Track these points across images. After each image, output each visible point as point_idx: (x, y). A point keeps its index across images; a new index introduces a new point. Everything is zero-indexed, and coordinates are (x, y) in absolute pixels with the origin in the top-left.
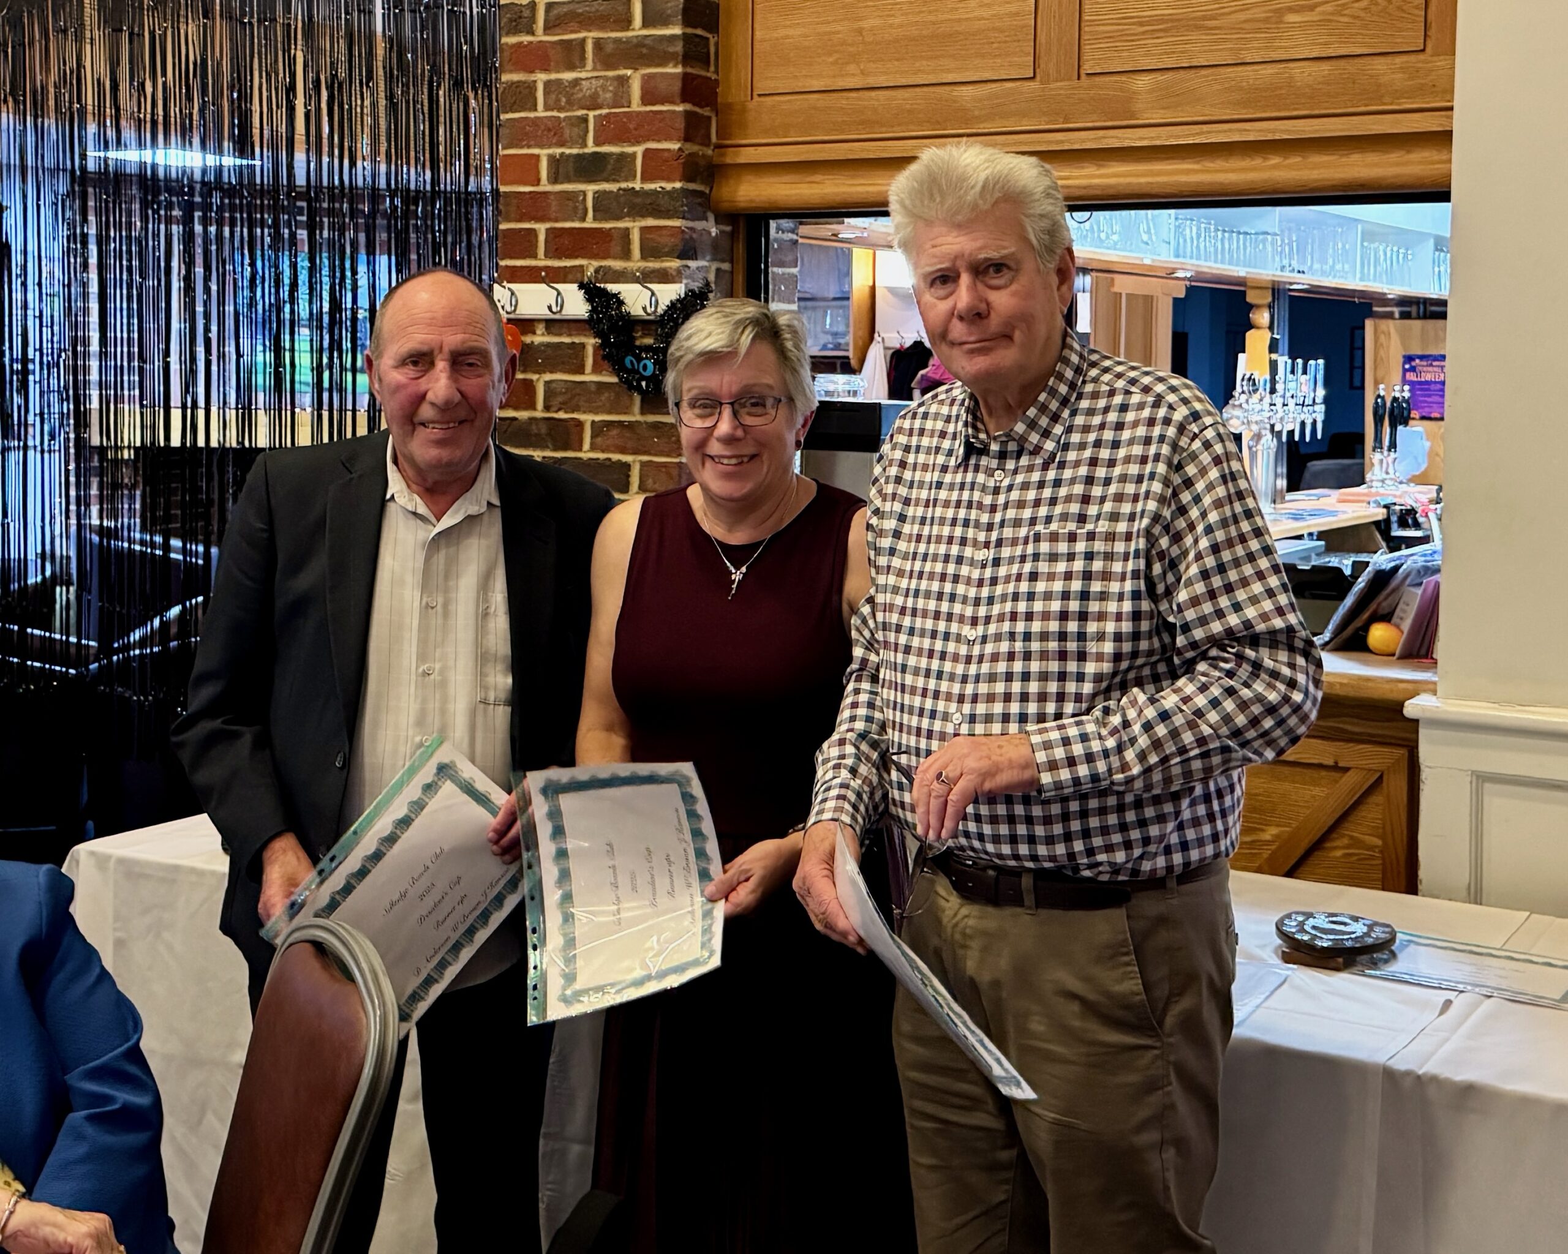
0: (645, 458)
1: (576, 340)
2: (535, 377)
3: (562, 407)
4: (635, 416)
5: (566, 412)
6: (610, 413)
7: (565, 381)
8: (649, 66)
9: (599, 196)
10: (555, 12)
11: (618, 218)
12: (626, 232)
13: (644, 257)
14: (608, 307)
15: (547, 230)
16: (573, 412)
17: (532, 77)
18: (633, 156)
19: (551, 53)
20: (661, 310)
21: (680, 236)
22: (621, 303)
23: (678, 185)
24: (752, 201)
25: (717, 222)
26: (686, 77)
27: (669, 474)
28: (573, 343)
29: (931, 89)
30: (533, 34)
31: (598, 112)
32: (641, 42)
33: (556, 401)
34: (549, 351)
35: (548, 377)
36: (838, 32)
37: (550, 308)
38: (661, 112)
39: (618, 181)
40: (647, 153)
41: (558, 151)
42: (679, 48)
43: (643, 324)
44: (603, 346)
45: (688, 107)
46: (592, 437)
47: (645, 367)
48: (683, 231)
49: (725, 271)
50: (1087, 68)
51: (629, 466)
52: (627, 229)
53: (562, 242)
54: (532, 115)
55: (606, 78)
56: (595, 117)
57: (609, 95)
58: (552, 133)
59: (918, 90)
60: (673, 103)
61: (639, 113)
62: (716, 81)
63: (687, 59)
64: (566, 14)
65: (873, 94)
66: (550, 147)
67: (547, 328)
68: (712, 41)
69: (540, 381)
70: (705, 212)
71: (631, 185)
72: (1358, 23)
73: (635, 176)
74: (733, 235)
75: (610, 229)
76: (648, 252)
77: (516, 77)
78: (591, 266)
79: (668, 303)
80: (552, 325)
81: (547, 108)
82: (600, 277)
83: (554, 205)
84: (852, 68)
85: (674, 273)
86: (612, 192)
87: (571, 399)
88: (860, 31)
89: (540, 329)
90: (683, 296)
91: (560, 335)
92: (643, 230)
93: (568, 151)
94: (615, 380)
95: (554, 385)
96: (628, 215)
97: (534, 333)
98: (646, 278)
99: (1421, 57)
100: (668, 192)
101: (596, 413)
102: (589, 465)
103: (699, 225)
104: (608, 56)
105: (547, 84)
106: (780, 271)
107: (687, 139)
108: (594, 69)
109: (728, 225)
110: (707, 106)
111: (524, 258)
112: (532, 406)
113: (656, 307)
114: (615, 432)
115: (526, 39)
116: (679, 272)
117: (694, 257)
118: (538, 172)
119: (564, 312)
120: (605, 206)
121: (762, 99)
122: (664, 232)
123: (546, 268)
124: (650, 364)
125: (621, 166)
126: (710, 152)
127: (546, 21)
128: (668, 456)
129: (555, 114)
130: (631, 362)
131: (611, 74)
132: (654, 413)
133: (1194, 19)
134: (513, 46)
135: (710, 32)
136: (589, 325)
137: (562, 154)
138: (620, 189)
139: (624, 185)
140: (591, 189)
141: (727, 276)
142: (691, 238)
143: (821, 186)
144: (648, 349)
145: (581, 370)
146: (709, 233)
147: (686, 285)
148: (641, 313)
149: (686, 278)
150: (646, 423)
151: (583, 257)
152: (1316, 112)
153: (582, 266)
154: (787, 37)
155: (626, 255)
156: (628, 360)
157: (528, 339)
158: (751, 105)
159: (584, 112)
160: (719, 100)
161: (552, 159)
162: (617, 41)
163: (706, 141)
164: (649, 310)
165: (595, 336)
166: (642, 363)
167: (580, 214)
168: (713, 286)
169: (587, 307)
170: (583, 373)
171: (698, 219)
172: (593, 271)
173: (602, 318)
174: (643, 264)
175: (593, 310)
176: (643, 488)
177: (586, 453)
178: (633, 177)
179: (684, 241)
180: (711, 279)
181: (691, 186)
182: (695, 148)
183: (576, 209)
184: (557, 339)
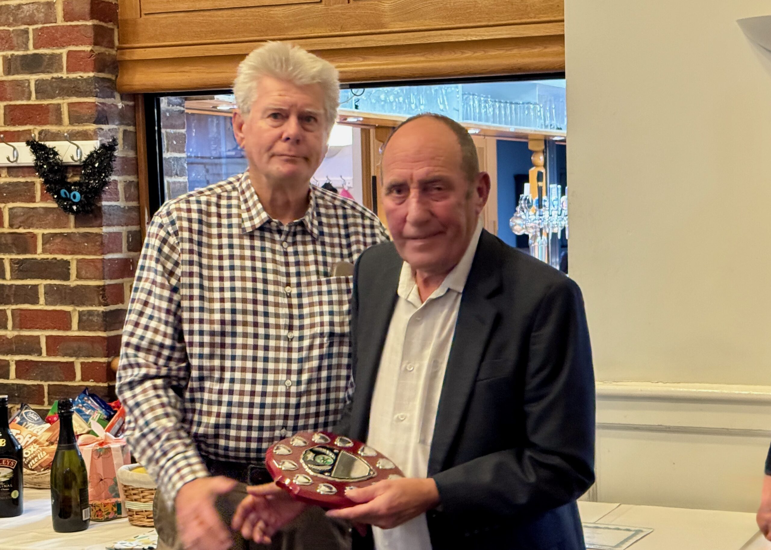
0: (80, 257)
1: (29, 180)
2: (2, 206)
3: (23, 224)
4: (71, 229)
5: (25, 228)
6: (54, 228)
7: (23, 208)
9: (39, 84)
11: (53, 98)
13: (71, 123)
14: (47, 158)
15: (6, 107)
16: (29, 228)
18: (60, 55)
20: (84, 157)
21: (95, 108)
22: (56, 154)
23: (91, 74)
24: (144, 85)
25: (122, 99)
26: (93, 2)
27: (95, 266)
28: (27, 182)
29: (257, 10)
31: (35, 27)
33: (17, 222)
34: (11, 188)
35: (11, 205)
37: (8, 159)
38: (77, 26)
39: (51, 73)
40: (69, 53)
41: (9, 53)
43: (74, 168)
44: (46, 182)
45: (96, 22)
46: (43, 244)
47: (74, 197)
48: (97, 105)
49: (131, 132)
51: (69, 262)
52: (59, 105)
53: (15, 114)
55: (39, 4)
56: (33, 30)
57: (41, 15)
58: (5, 41)
59: (248, 10)
60: (85, 19)
61: (63, 27)
62: (116, 5)
65: (220, 13)
66: (4, 50)
67: (8, 173)
69: (6, 208)
70: (112, 92)
71: (59, 75)
73: (62, 69)
74: (134, 107)
75: (48, 105)
76: (75, 119)
78: (35, 130)
79: (88, 153)
80: (11, 170)
82: (42, 137)
83: (9, 90)
85: (92, 134)
86: (47, 80)
87: (28, 219)
89: (4, 173)
90: (98, 148)
91: (17, 176)
92: (70, 105)
93: (16, 53)
94: (55, 205)
95: (15, 210)
96: (59, 95)
98: (72, 137)
100: (85, 79)
101: (45, 228)
102: (42, 263)
103: (109, 101)
106: (172, 131)
107: (96, 44)
109: (131, 101)
110: (111, 21)
112: (2, 225)
113: (81, 156)
114: (58, 240)
116: (95, 132)
117: (106, 122)
119: (19, 161)
120: (42, 89)
121: (147, 17)
122: (84, 106)
123: (5, 132)
124: (78, 195)
125: (53, 62)
126: (114, 52)
128: (95, 254)
129: (6, 28)
130: (65, 193)
131: (42, 1)
132: (84, 227)
136: (36, 168)
137: (12, 55)
138: (53, 78)
139: (55, 75)
140: (33, 78)
141: (132, 135)
142: (103, 110)
143: (188, 74)
144: (75, 184)
145: (32, 199)
146: (116, 106)
147: (101, 141)
148: (71, 161)
149: (100, 136)
150: (79, 233)
151: (31, 124)
153: (30, 130)
155: (59, 121)
156: (63, 191)
158: (140, 21)
159: (26, 26)
160: (119, 17)
161: (5, 58)
163: (111, 45)
164: (76, 159)
165: (41, 176)
166: (72, 194)
167: (26, 95)
168: (120, 141)
169: (34, 157)
170: (35, 202)
171: (108, 97)
172: (36, 133)
173: (44, 164)
174: (71, 128)
175: (38, 159)
176: (79, 277)
177: (39, 255)
178: (60, 69)
179: (99, 112)
180: (120, 137)
181: (102, 75)
182: (103, 50)
183: (23, 92)
184: (15, 180)
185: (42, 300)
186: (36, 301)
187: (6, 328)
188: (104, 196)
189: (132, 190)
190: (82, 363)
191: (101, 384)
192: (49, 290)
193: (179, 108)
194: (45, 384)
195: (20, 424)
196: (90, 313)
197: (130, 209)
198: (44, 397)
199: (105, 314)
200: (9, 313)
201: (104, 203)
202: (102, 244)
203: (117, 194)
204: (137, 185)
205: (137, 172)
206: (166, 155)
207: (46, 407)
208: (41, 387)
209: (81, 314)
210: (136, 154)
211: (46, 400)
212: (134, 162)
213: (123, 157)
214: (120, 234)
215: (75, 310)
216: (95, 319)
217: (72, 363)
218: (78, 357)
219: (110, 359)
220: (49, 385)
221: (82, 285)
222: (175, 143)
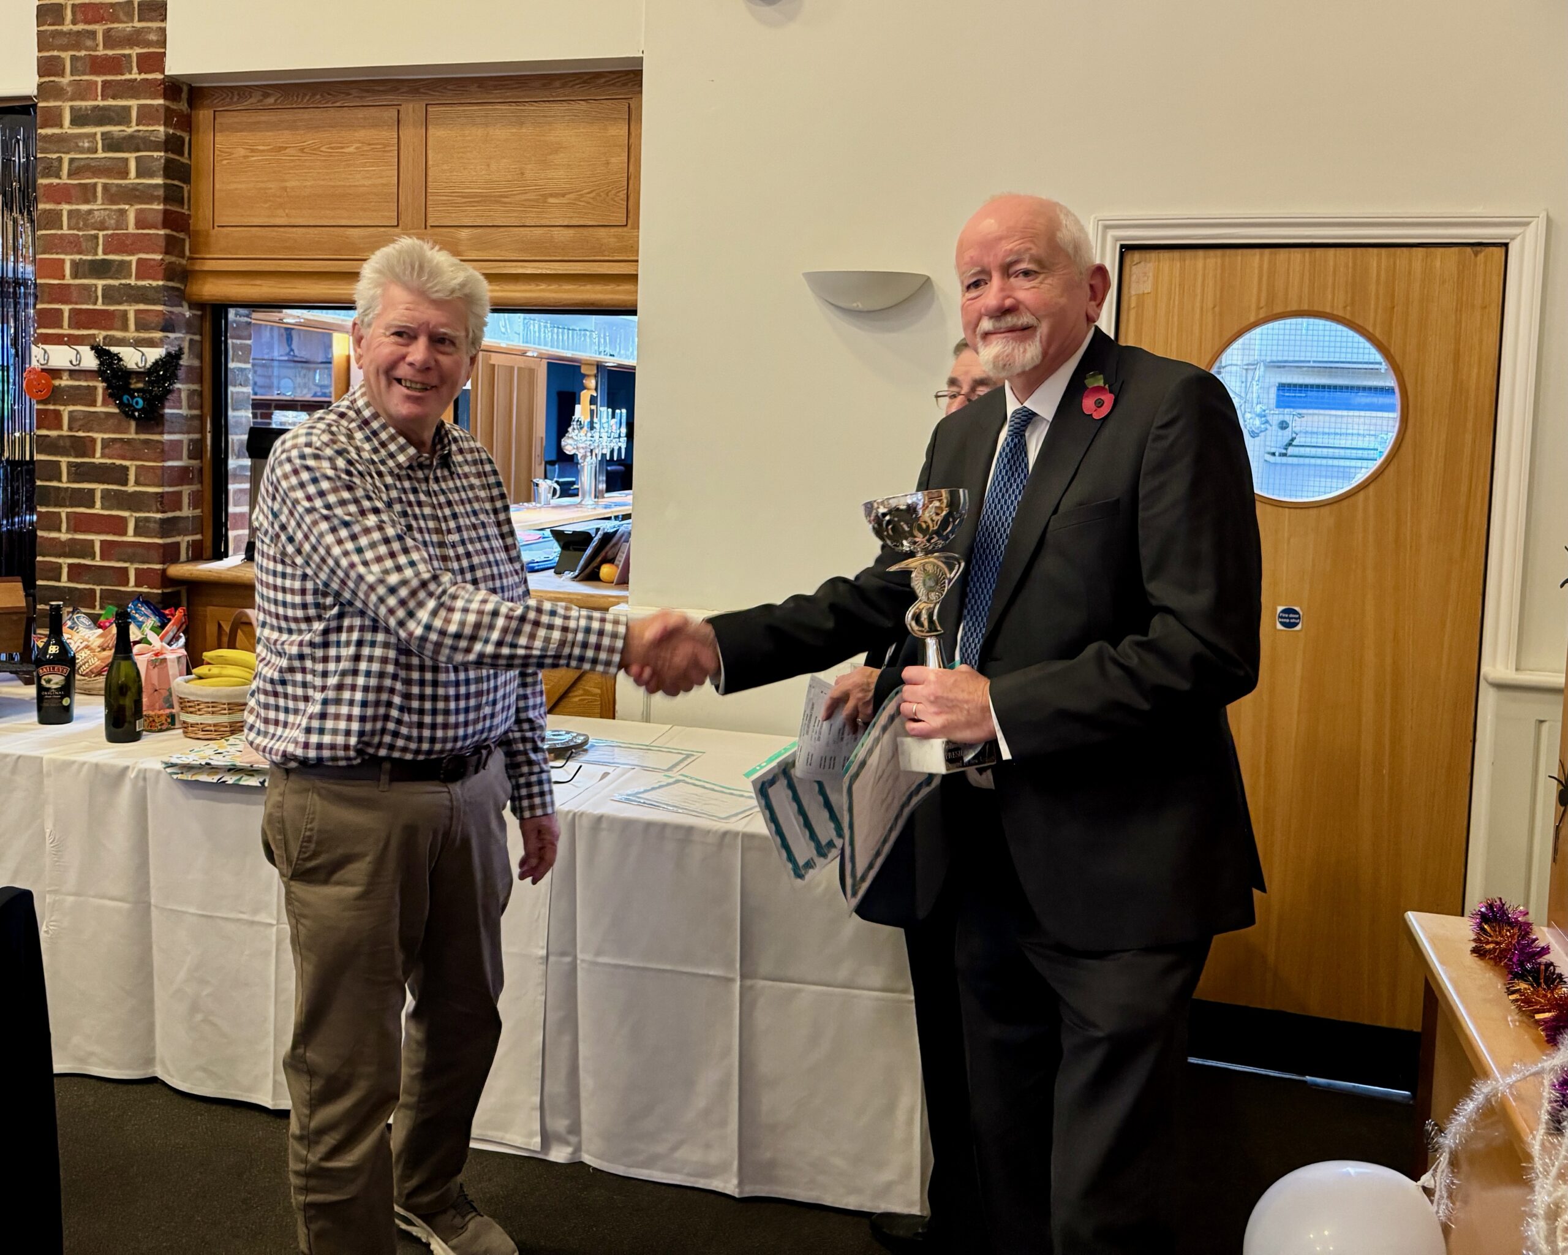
0: (140, 463)
1: (91, 384)
2: (61, 408)
3: (82, 428)
4: (132, 435)
5: (84, 432)
6: (114, 432)
7: (84, 411)
8: (141, 203)
9: (106, 289)
10: (75, 164)
11: (120, 303)
12: (125, 313)
13: (137, 330)
14: (112, 363)
15: (71, 310)
16: (88, 432)
17: (59, 207)
18: (130, 262)
19: (73, 192)
20: (149, 364)
21: (162, 317)
22: (120, 359)
23: (161, 283)
24: (213, 295)
25: (190, 308)
26: (166, 212)
27: (155, 473)
28: (89, 386)
29: (332, 229)
30: (60, 178)
31: (105, 232)
32: (134, 188)
33: (76, 425)
34: (72, 391)
35: (71, 408)
36: (271, 188)
37: (71, 362)
38: (149, 234)
39: (119, 279)
40: (139, 261)
41: (77, 257)
42: (161, 192)
43: (138, 374)
44: (108, 388)
45: (168, 231)
46: (102, 449)
47: (137, 403)
48: (164, 314)
49: (197, 341)
50: (430, 222)
51: (128, 468)
52: (126, 311)
53: (81, 319)
54: (59, 232)
55: (110, 210)
56: (103, 235)
57: (113, 222)
58: (73, 244)
59: (323, 229)
60: (156, 228)
61: (134, 235)
62: (189, 216)
63: (166, 200)
64: (84, 166)
65: (294, 229)
66: (72, 254)
67: (70, 375)
68: (186, 188)
69: (66, 411)
70: (181, 302)
71: (128, 282)
72: (590, 206)
73: (131, 276)
74: (202, 317)
75: (114, 310)
76: (141, 326)
77: (48, 206)
78: (100, 335)
79: (153, 360)
80: (73, 373)
81: (70, 228)
82: (107, 342)
83: (75, 294)
84: (280, 212)
85: (159, 341)
86: (114, 286)
87: (87, 423)
88: (285, 189)
89: (65, 376)
90: (163, 356)
91: (79, 380)
92: (137, 312)
93: (84, 257)
94: (117, 411)
95: (75, 414)
96: (126, 301)
97: (61, 379)
98: (138, 344)
99: (625, 229)
100: (154, 287)
101: (105, 432)
102: (100, 467)
103: (176, 310)
104: (112, 196)
105: (70, 212)
106: (238, 342)
107: (167, 253)
108: (103, 204)
109: (198, 310)
110: (182, 231)
111: (54, 328)
112: (59, 427)
113: (146, 363)
114: (117, 446)
115: (55, 181)
116: (162, 340)
117: (173, 331)
118: (63, 270)
119: (81, 365)
120: (109, 295)
121: (220, 229)
122: (152, 313)
123: (69, 336)
124: (141, 402)
125: (122, 269)
126: (184, 262)
127: (69, 170)
128: (154, 461)
129: (76, 232)
130: (128, 400)
131: (114, 207)
132: (145, 433)
133: (495, 196)
134: (46, 186)
135: (184, 182)
136: (99, 373)
137: (80, 259)
138: (121, 284)
139: (123, 281)
140: (100, 283)
141: (198, 344)
142: (171, 318)
143: (261, 288)
144: (138, 390)
145: (93, 403)
146: (184, 315)
147: (167, 349)
148: (135, 367)
149: (166, 344)
150: (139, 439)
151: (96, 329)
152: (566, 258)
153: (94, 335)
154: (236, 189)
155: (125, 328)
156: (125, 398)
157: (57, 383)
158: (213, 232)
159: (96, 232)
160: (191, 228)
161: (73, 262)
162: (118, 185)
163: (182, 255)
164: (140, 365)
165: (103, 381)
166: (135, 400)
167: (93, 299)
168: (186, 350)
169: (97, 362)
170: (95, 406)
171: (176, 306)
172: (101, 338)
173: (107, 370)
174: (136, 334)
175: (101, 364)
176: (137, 483)
177: (98, 459)
178: (129, 276)
179: (166, 320)
180: (186, 345)
181: (171, 284)
182: (173, 259)
183: (90, 296)
184: (77, 383)
185: (98, 504)
186: (92, 505)
187: (59, 530)
188: (167, 404)
189: (196, 398)
190: (136, 569)
191: (155, 591)
192: (106, 494)
193: (246, 319)
194: (98, 588)
195: (71, 628)
196: (147, 519)
197: (193, 417)
198: (95, 601)
199: (163, 521)
200: (64, 516)
201: (167, 411)
202: (163, 451)
203: (180, 402)
204: (201, 394)
205: (201, 381)
206: (231, 365)
207: (97, 611)
208: (93, 591)
209: (137, 520)
210: (202, 362)
211: (97, 604)
212: (198, 371)
213: (187, 366)
214: (181, 441)
215: (132, 516)
216: (152, 525)
217: (126, 569)
218: (132, 562)
219: (165, 566)
220: (101, 590)
221: (140, 492)
222: (240, 353)
